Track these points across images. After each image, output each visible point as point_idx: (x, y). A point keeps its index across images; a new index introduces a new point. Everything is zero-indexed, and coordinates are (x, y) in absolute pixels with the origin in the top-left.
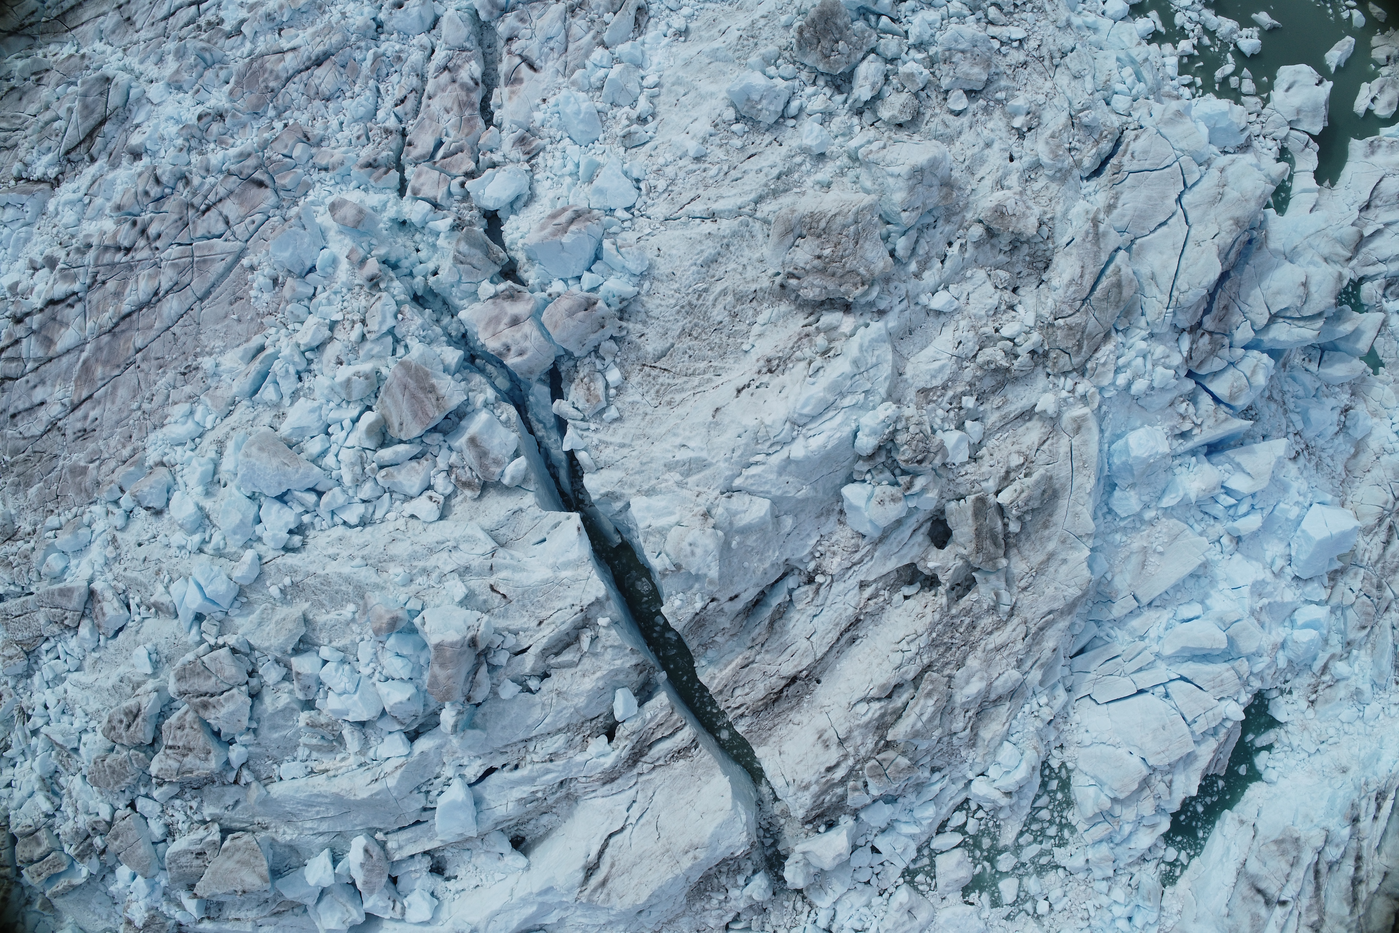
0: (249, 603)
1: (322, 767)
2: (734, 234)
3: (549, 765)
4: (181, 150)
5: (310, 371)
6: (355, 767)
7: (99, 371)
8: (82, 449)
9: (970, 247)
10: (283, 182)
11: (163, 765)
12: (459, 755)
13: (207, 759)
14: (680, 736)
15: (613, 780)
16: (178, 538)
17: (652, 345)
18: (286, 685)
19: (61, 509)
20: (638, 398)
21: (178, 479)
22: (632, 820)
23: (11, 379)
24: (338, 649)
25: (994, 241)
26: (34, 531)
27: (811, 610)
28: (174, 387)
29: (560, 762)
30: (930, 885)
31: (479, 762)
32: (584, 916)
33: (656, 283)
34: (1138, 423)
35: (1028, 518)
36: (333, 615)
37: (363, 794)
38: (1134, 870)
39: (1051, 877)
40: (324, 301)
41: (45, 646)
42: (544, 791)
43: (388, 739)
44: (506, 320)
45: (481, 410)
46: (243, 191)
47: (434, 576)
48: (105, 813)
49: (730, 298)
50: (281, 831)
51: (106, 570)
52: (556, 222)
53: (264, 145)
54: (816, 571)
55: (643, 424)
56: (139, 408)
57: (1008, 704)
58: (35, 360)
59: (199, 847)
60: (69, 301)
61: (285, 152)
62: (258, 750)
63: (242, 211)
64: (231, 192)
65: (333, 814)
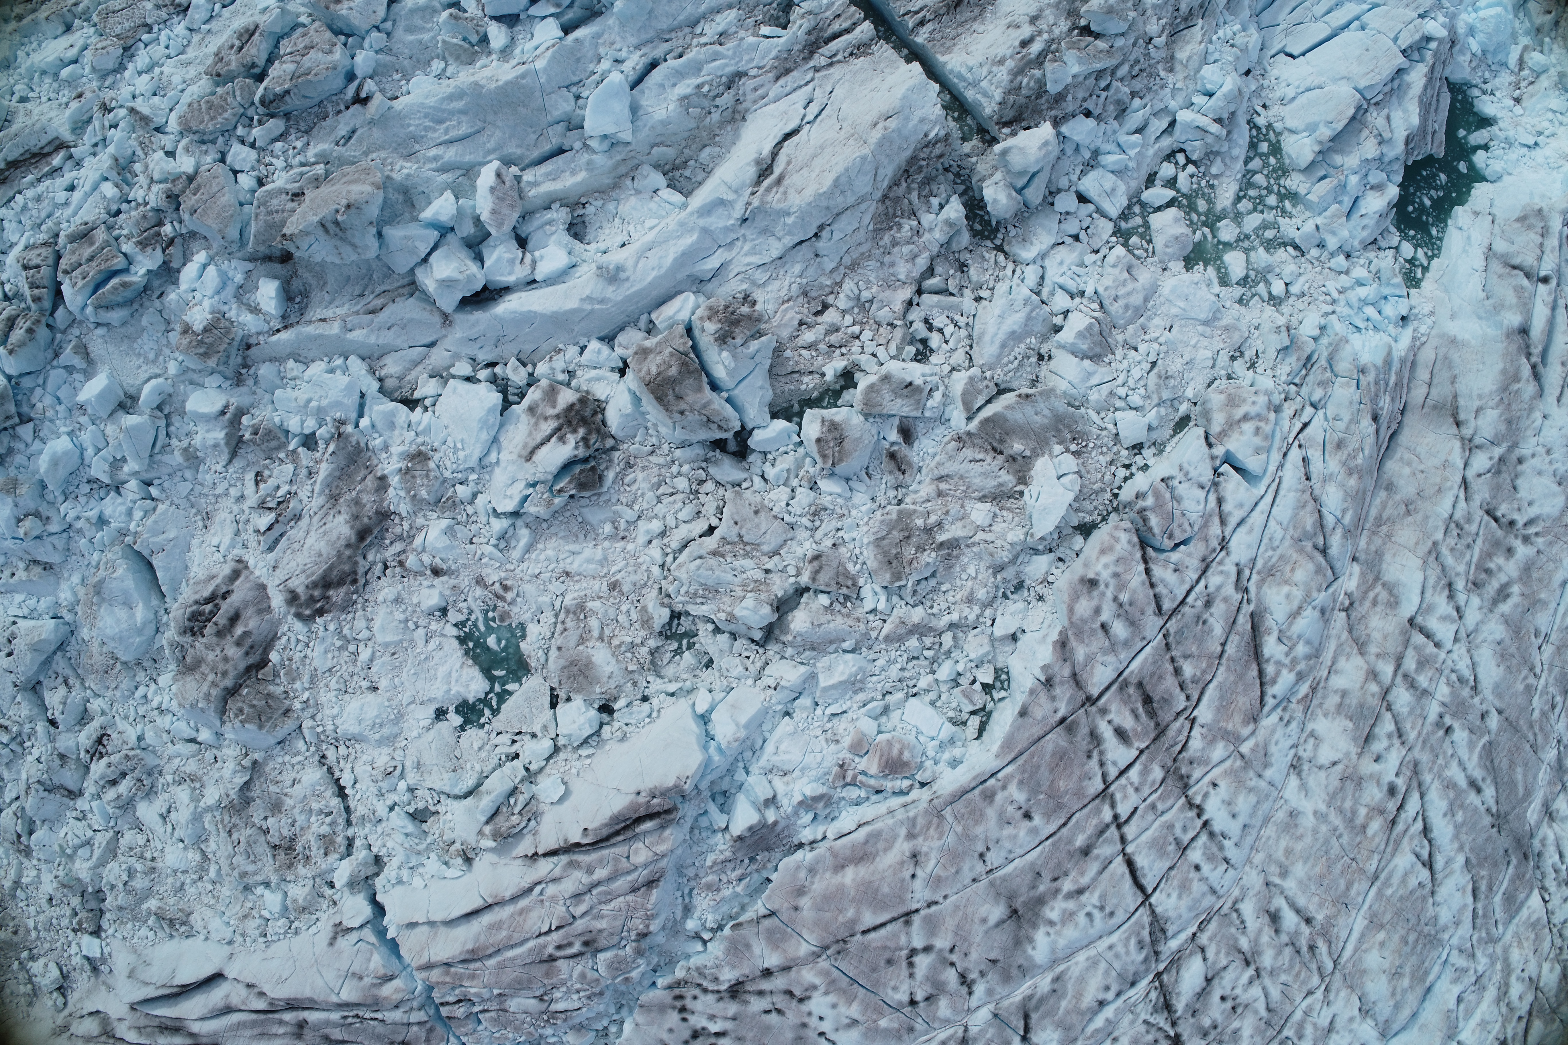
3: (717, 47)
12: (618, 46)
14: (858, 30)
15: (788, 71)
22: (809, 118)
29: (730, 43)
30: (1147, 251)
31: (639, 53)
38: (1372, 255)
39: (1282, 254)
42: (710, 83)
50: (397, 167)
59: (297, 185)
62: (388, 58)
65: (464, 130)
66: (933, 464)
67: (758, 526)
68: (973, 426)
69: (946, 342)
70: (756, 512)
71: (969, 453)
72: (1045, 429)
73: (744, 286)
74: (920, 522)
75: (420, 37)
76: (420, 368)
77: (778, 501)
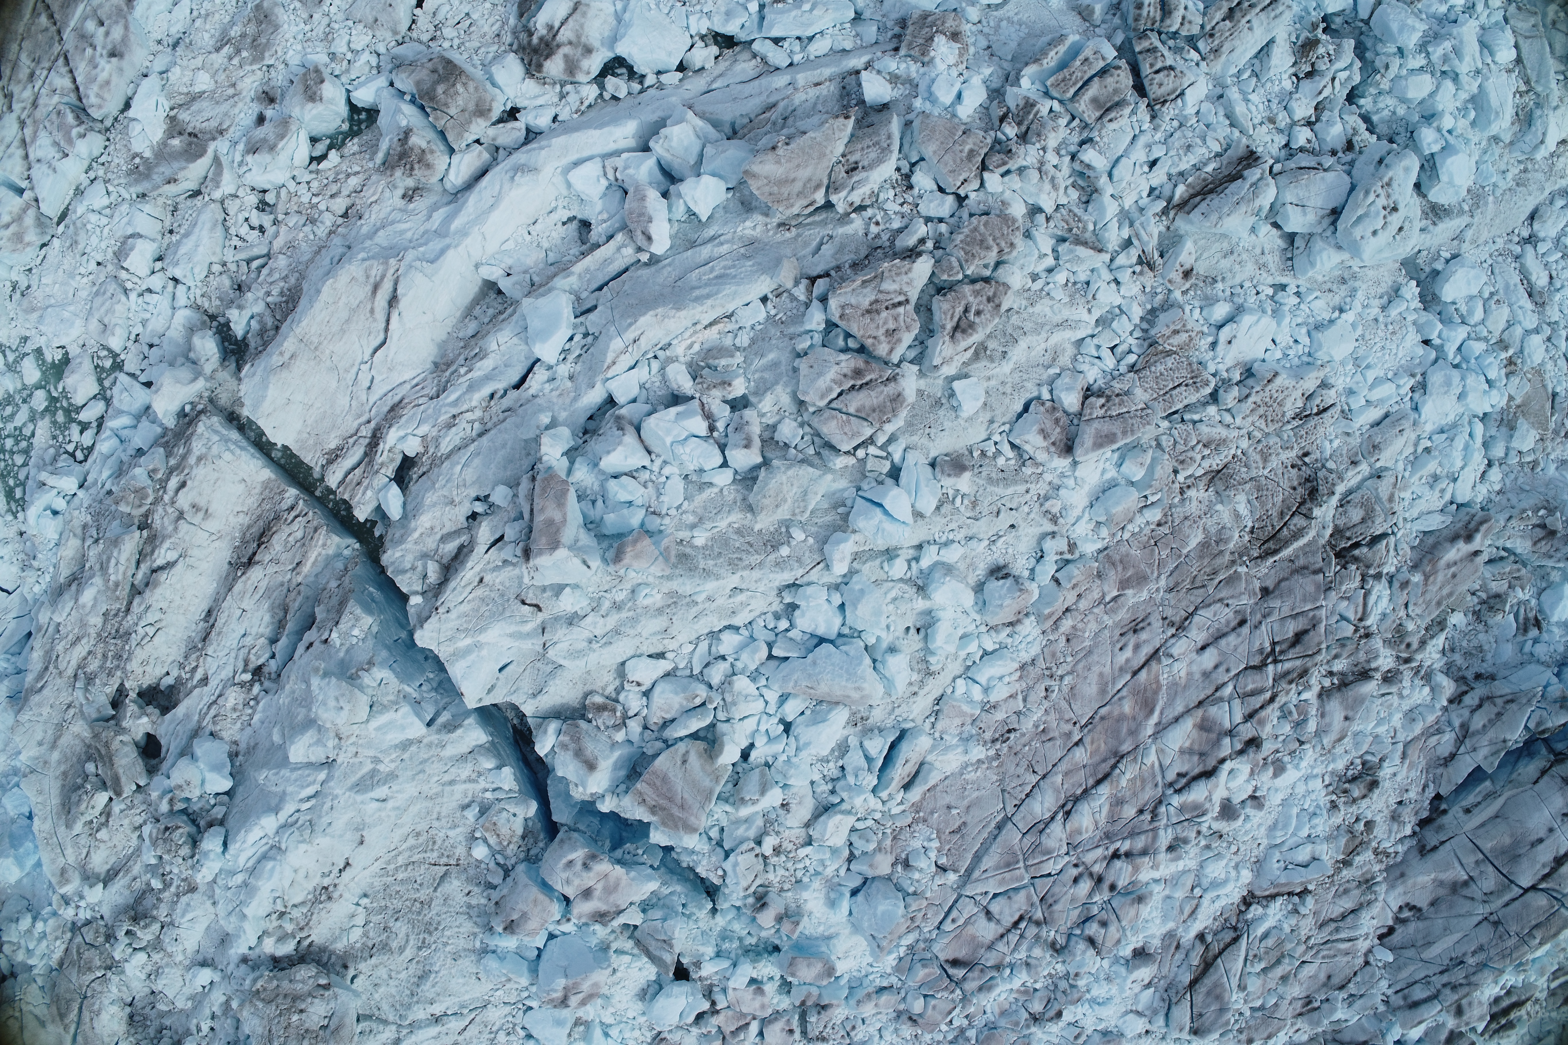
0: (835, 506)
1: (715, 329)
2: (409, 1007)
3: (455, 411)
4: (1077, 975)
5: (833, 780)
6: (674, 342)
7: (1127, 707)
8: (1136, 605)
9: (194, 1029)
10: (927, 971)
11: (905, 278)
12: (557, 394)
13: (843, 307)
14: (339, 475)
15: (392, 409)
16: (952, 555)
17: (455, 886)
18: (771, 422)
19: (1147, 531)
20: (451, 833)
21: (978, 617)
22: (365, 368)
23: (1254, 668)
24: (711, 484)
25: (176, 1038)
26: (1182, 492)
27: (248, 641)
28: (1018, 713)
29: (444, 418)
30: (98, 358)
31: (533, 391)
32: (402, 232)
33: (470, 947)
34: (25, 880)
35: (79, 781)
36: (722, 524)
37: (645, 320)
40: (828, 863)
41: (1132, 358)
42: (460, 376)
43: (635, 392)
44: (597, 894)
45: (606, 791)
46: (975, 951)
47: (607, 604)
48: (993, 180)
49: (394, 945)
50: (759, 229)
51: (1056, 481)
52: (581, 996)
53: (965, 1000)
54: (252, 683)
55: (437, 809)
56: (1062, 677)
57: (62, 580)
58: (1221, 699)
59: (855, 179)
60: (1184, 781)
61: (933, 1002)
62: (792, 330)
63: (970, 930)
64: (990, 947)
65: (694, 275)
66: (240, 105)
67: (372, 9)
68: (211, 147)
69: (247, 220)
70: (376, 20)
71: (214, 124)
72: (157, 165)
73: (411, 206)
74: (245, 54)
75: (764, 361)
76: (716, 73)
77: (358, 35)
